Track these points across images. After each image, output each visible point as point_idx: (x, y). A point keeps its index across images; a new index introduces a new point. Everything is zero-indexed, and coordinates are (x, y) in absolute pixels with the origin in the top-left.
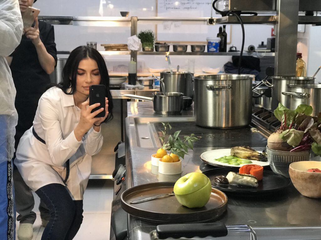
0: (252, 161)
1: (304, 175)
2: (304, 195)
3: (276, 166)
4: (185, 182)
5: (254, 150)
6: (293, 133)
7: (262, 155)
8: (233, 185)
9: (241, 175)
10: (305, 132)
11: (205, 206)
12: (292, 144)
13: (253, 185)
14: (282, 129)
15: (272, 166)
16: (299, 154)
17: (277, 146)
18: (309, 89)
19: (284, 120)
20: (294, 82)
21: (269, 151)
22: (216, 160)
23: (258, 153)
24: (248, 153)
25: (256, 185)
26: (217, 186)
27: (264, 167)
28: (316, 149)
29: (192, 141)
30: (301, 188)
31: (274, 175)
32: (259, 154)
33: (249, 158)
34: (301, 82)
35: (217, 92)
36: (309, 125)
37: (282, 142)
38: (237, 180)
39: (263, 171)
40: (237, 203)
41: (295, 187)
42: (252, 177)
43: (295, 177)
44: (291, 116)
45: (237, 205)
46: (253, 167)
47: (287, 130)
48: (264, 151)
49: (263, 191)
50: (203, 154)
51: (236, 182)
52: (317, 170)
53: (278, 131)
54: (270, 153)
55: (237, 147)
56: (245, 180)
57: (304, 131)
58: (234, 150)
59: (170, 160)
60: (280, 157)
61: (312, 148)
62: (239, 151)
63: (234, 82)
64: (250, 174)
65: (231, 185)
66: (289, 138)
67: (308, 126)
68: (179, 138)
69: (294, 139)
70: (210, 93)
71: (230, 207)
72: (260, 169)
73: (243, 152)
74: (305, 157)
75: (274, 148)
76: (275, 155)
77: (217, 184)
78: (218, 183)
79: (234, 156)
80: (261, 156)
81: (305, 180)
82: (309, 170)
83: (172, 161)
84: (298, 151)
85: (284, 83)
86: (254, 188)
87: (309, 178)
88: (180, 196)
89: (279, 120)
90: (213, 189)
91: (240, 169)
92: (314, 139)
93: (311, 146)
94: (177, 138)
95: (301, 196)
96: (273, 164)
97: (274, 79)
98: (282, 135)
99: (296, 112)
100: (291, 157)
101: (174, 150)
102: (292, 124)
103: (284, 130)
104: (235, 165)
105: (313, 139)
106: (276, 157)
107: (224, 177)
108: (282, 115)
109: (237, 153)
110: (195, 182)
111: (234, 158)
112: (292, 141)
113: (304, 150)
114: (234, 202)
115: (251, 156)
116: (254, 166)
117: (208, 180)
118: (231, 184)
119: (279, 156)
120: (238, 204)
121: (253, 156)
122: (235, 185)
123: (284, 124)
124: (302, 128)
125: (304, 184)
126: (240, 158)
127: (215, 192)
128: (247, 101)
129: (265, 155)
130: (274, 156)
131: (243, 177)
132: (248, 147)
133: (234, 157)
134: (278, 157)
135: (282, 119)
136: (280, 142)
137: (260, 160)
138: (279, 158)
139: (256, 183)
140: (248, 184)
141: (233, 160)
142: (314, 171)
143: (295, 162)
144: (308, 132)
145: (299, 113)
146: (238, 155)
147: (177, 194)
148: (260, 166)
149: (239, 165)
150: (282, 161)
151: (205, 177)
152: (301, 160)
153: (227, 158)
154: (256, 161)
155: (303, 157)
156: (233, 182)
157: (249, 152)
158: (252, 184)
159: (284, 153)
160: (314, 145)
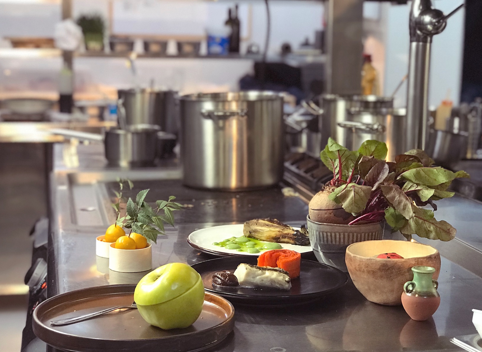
0: (282, 245)
1: (372, 264)
2: (371, 301)
3: (323, 253)
4: (155, 281)
5: (286, 226)
6: (352, 190)
7: (300, 233)
8: (247, 287)
9: (260, 269)
10: (374, 189)
11: (194, 324)
12: (351, 210)
13: (282, 285)
14: (334, 184)
15: (318, 251)
16: (364, 228)
17: (326, 216)
18: (384, 116)
19: (338, 169)
20: (358, 104)
21: (311, 226)
22: (217, 244)
23: (293, 230)
24: (273, 230)
25: (287, 286)
26: (217, 289)
27: (302, 254)
28: (392, 219)
29: (172, 209)
30: (366, 288)
31: (320, 268)
32: (295, 233)
33: (276, 239)
34: (371, 105)
35: (221, 123)
36: (380, 176)
37: (334, 208)
38: (254, 278)
39: (301, 260)
40: (252, 319)
41: (357, 287)
42: (280, 271)
43: (355, 268)
44: (350, 162)
45: (253, 323)
46: (283, 254)
47: (344, 186)
48: (303, 227)
49: (300, 295)
50: (193, 235)
51: (252, 281)
52: (394, 255)
53: (328, 189)
54: (314, 228)
55: (255, 221)
56: (267, 277)
57: (373, 187)
58: (249, 227)
59: (130, 246)
60: (331, 236)
61: (385, 217)
62: (258, 228)
63: (251, 104)
64: (277, 266)
65: (242, 288)
66: (346, 200)
67: (379, 179)
68: (145, 203)
69: (355, 202)
70: (208, 126)
71: (240, 327)
72: (295, 257)
73: (266, 229)
74: (374, 234)
75: (321, 220)
76: (323, 232)
77: (216, 287)
78: (218, 284)
79: (249, 237)
80: (298, 236)
81: (373, 273)
82: (380, 256)
83: (135, 247)
84: (363, 224)
85: (341, 106)
86: (284, 291)
87: (379, 269)
88: (146, 307)
89: (329, 168)
90: (209, 295)
91: (258, 259)
92: (389, 200)
93: (384, 214)
94: (143, 203)
95: (367, 303)
96: (319, 248)
97: (325, 100)
98: (335, 195)
99: (358, 155)
100: (351, 235)
101: (137, 226)
102: (352, 175)
103: (338, 186)
104: (250, 253)
105: (387, 200)
106: (323, 234)
107: (229, 272)
108: (335, 160)
109: (255, 231)
110: (173, 281)
111: (250, 241)
112: (351, 204)
113: (372, 222)
114: (246, 317)
115: (280, 235)
116: (285, 252)
117: (198, 277)
118: (243, 286)
119: (329, 234)
120: (254, 321)
121: (284, 236)
122: (249, 287)
123: (338, 176)
124: (369, 182)
125: (371, 279)
126: (261, 240)
127: (211, 300)
128: (277, 139)
129: (305, 233)
130: (321, 234)
131: (264, 271)
132: (276, 220)
133: (249, 239)
134: (327, 235)
135: (335, 167)
136: (331, 208)
137: (297, 243)
138: (329, 238)
139: (288, 282)
140: (273, 284)
141: (247, 243)
142: (389, 258)
143: (357, 242)
144: (378, 188)
145: (364, 155)
146: (256, 235)
147: (140, 304)
148: (296, 252)
149: (258, 251)
150: (334, 243)
151: (194, 273)
152: (368, 240)
153: (237, 240)
154: (291, 244)
155: (370, 234)
156: (245, 282)
157: (278, 229)
158: (280, 284)
159: (338, 228)
160: (389, 212)
